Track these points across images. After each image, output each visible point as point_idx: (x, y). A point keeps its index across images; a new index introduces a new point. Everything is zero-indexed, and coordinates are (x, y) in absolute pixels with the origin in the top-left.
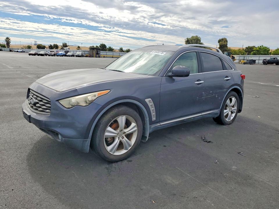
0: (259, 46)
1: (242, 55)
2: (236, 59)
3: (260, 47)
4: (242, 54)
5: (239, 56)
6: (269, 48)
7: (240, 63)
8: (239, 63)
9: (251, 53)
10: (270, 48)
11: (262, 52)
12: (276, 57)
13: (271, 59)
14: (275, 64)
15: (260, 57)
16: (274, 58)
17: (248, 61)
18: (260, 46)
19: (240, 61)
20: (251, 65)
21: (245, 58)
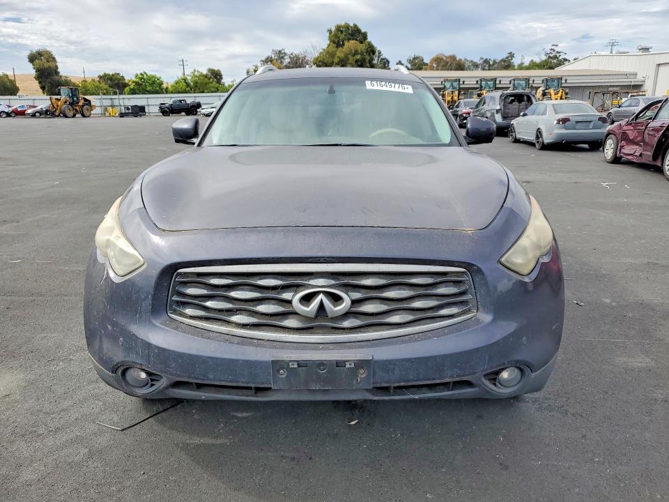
0: (139, 74)
1: (104, 94)
2: (95, 106)
3: (140, 76)
4: (105, 91)
5: (99, 97)
6: (160, 78)
7: (107, 114)
8: (103, 115)
9: (125, 90)
10: (162, 79)
11: (149, 88)
12: (183, 99)
13: (175, 102)
14: (183, 114)
15: (149, 99)
16: (180, 101)
17: (128, 109)
18: (141, 74)
19: (106, 110)
20: (136, 118)
21: (116, 102)
